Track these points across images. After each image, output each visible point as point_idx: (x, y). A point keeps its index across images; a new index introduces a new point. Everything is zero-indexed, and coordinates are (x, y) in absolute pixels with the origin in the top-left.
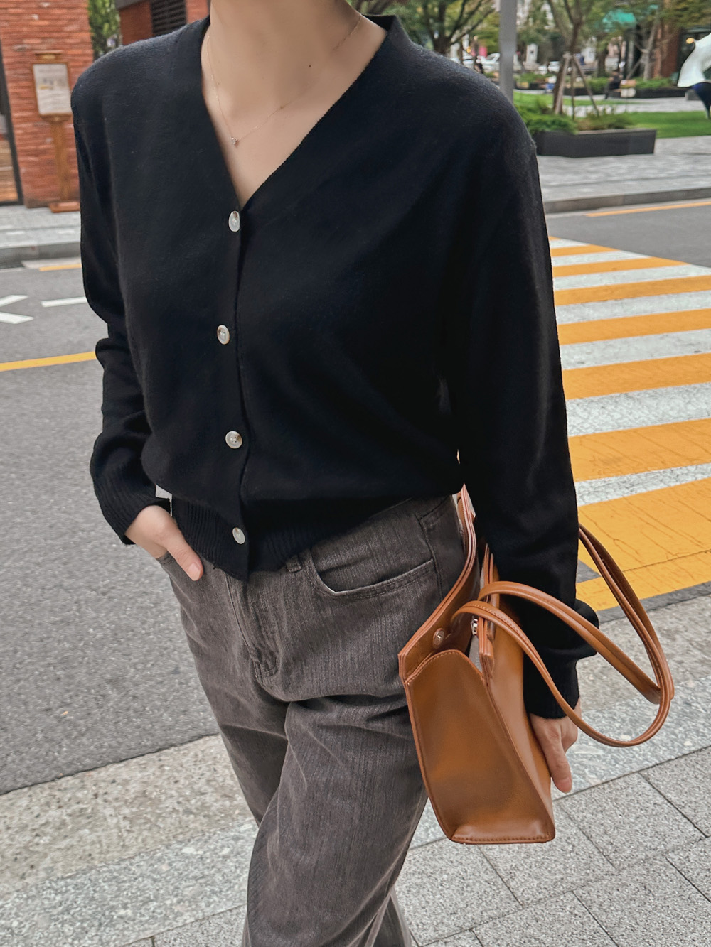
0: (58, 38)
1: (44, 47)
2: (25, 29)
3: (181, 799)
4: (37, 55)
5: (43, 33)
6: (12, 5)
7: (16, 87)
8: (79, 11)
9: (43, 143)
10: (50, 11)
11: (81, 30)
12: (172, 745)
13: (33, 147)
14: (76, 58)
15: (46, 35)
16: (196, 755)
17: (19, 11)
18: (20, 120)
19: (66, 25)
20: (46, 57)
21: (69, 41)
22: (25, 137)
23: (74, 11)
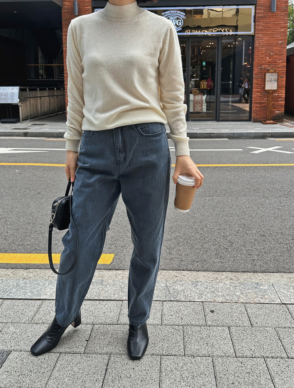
0: (274, 65)
1: (269, 68)
2: (263, 62)
4: (267, 70)
5: (269, 63)
7: (257, 81)
8: (283, 56)
10: (274, 56)
11: (283, 62)
13: (259, 101)
14: (279, 71)
15: (271, 64)
17: (263, 56)
18: (256, 92)
19: (278, 61)
22: (256, 98)
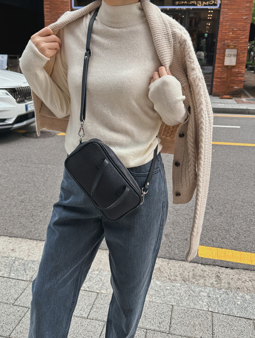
0: (237, 40)
1: (232, 43)
2: (226, 37)
3: (169, 275)
4: (228, 46)
5: (232, 39)
6: (224, 29)
7: (220, 56)
9: (223, 75)
10: (237, 32)
11: (246, 38)
12: (175, 259)
13: (219, 76)
14: (242, 47)
16: (180, 265)
17: (226, 31)
18: (217, 67)
19: (241, 36)
20: (231, 46)
21: (240, 42)
22: (218, 72)
23: (245, 32)
